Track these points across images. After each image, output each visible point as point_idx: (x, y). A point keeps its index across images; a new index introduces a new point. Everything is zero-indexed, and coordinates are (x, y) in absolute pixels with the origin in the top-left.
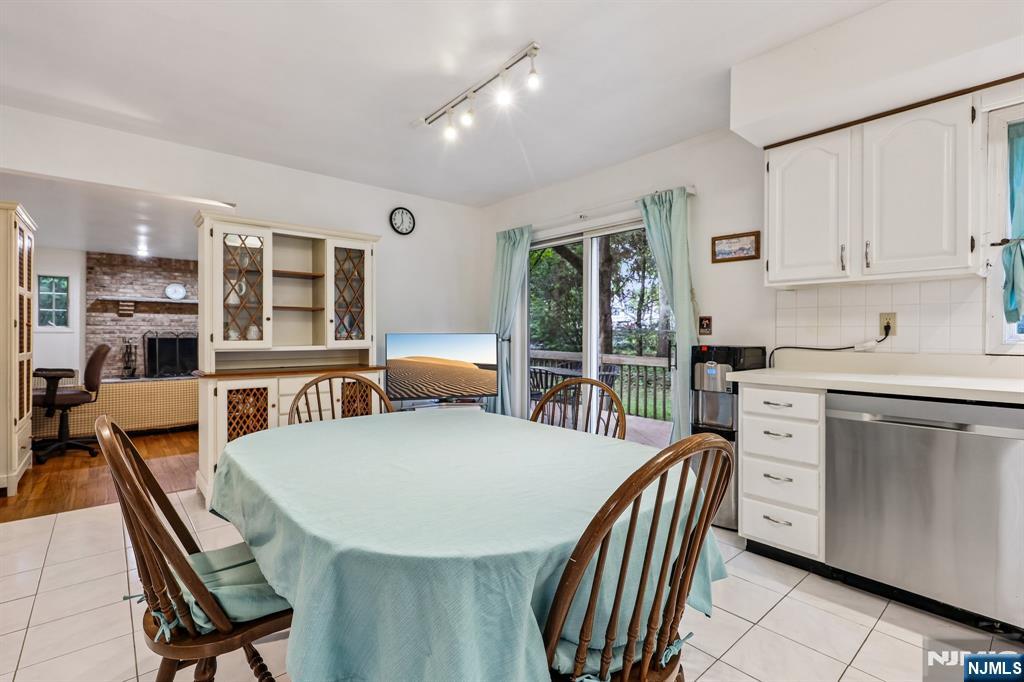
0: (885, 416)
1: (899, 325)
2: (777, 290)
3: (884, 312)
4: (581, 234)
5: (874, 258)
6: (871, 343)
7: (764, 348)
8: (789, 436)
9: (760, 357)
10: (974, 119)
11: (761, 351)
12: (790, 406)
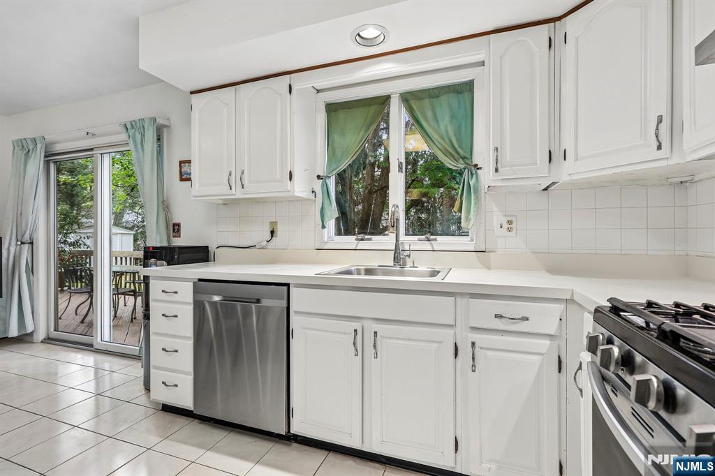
1: (279, 231)
2: (218, 204)
3: (272, 221)
4: (92, 150)
5: (246, 183)
6: (265, 243)
7: (208, 247)
8: (176, 316)
9: (200, 254)
10: (290, 92)
11: (205, 249)
12: (176, 293)
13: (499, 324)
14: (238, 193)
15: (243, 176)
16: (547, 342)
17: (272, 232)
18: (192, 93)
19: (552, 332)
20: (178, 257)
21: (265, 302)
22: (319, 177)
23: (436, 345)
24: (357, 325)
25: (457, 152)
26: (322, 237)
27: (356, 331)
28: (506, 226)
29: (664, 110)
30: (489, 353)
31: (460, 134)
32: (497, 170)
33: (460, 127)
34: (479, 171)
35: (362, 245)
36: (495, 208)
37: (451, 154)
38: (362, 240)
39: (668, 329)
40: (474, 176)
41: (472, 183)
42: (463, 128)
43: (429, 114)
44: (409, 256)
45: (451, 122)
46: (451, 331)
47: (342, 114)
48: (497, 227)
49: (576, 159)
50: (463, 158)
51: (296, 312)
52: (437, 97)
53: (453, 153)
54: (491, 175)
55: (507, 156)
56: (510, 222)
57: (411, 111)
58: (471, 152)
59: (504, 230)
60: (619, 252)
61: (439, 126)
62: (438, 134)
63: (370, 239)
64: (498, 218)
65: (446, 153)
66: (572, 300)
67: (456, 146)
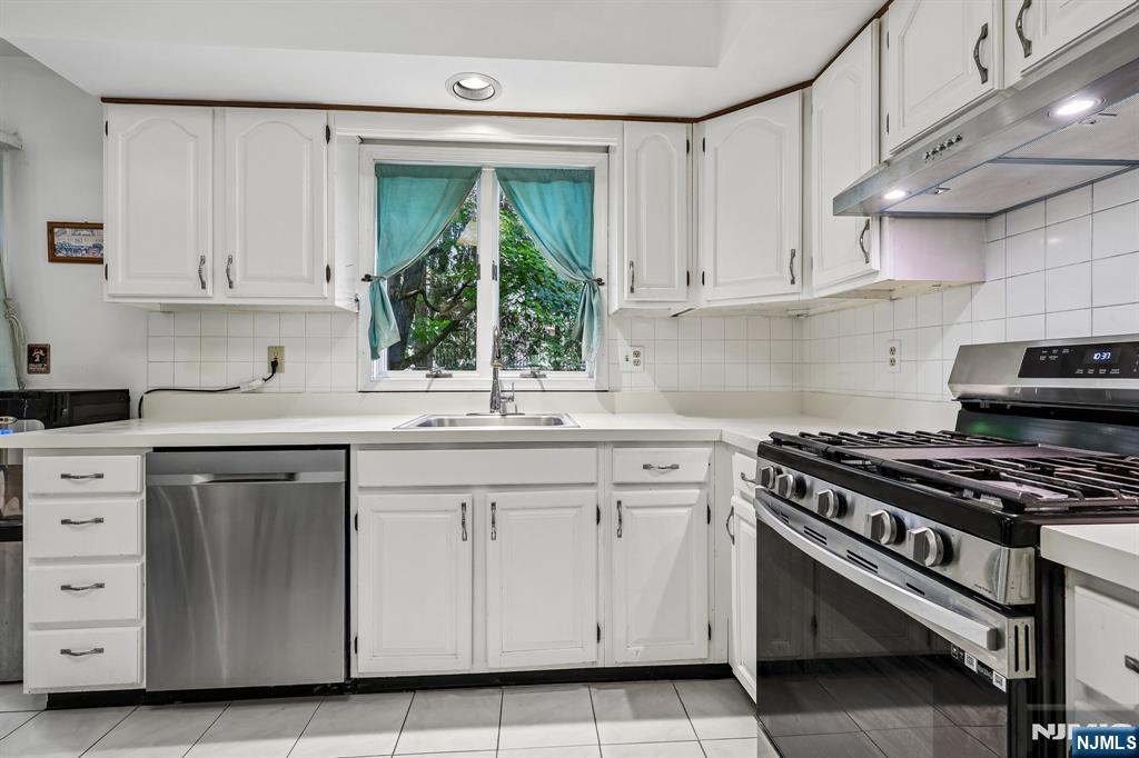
0: (217, 475)
1: (288, 361)
2: (149, 312)
3: (273, 344)
5: (237, 278)
6: (259, 382)
7: (127, 392)
8: (99, 521)
9: (113, 406)
10: (328, 139)
11: (123, 396)
12: (100, 476)
13: (647, 476)
14: (217, 295)
15: (231, 266)
16: (696, 491)
17: (274, 365)
18: (104, 100)
19: (701, 478)
20: (71, 412)
21: (305, 478)
22: (367, 278)
23: (575, 511)
24: (465, 497)
25: (575, 260)
26: (371, 373)
27: (464, 505)
28: (632, 358)
29: (796, 245)
30: (635, 512)
31: (577, 236)
32: (632, 290)
33: (576, 228)
34: (601, 287)
35: (438, 384)
36: (620, 336)
37: (566, 261)
38: (436, 376)
39: (833, 451)
40: (597, 293)
41: (594, 302)
42: (580, 230)
43: (536, 202)
44: (512, 399)
45: (566, 219)
46: (591, 492)
47: (403, 184)
48: (622, 359)
49: (715, 285)
50: (583, 269)
51: (361, 488)
52: (548, 181)
53: (570, 261)
54: (626, 295)
55: (644, 273)
56: (637, 354)
57: (510, 193)
58: (591, 261)
59: (630, 365)
60: (745, 389)
61: (549, 223)
62: (549, 232)
63: (450, 376)
64: (623, 349)
65: (560, 258)
66: (721, 441)
67: (575, 253)
